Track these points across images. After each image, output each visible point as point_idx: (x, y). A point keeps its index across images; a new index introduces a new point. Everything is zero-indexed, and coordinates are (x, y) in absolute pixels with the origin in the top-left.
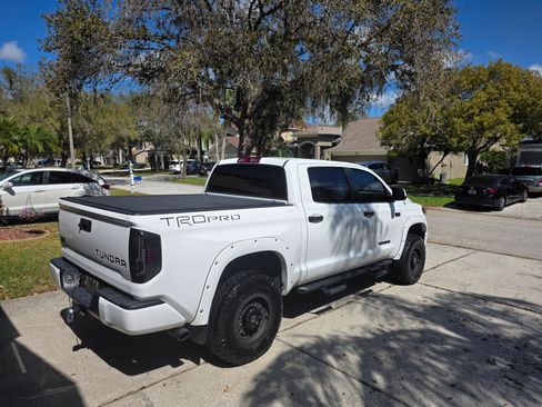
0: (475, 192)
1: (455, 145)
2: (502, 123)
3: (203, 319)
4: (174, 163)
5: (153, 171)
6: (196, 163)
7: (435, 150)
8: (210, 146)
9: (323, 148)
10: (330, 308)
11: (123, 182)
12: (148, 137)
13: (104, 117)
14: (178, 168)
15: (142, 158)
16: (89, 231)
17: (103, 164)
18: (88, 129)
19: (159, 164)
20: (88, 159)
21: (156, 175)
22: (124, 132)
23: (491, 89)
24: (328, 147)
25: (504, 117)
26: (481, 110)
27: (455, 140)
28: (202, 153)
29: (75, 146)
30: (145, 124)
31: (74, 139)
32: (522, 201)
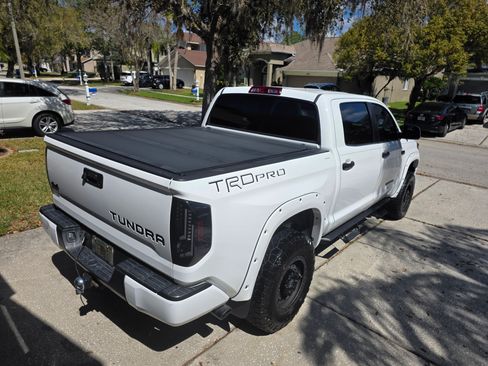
0: (424, 119)
1: (409, 71)
2: (456, 51)
3: (246, 295)
4: (125, 74)
5: (103, 82)
6: (148, 75)
7: (382, 74)
8: (161, 58)
9: (275, 66)
10: (335, 250)
11: (75, 93)
12: (98, 44)
13: (50, 21)
14: (129, 79)
15: (90, 67)
16: (101, 187)
17: (49, 71)
18: (35, 33)
19: (108, 75)
20: (35, 65)
21: (107, 86)
22: (73, 39)
23: (448, 14)
24: (280, 66)
25: (459, 45)
26: (437, 37)
27: (409, 66)
28: (152, 64)
29: (21, 51)
30: (93, 31)
31: (20, 44)
32: (461, 128)
